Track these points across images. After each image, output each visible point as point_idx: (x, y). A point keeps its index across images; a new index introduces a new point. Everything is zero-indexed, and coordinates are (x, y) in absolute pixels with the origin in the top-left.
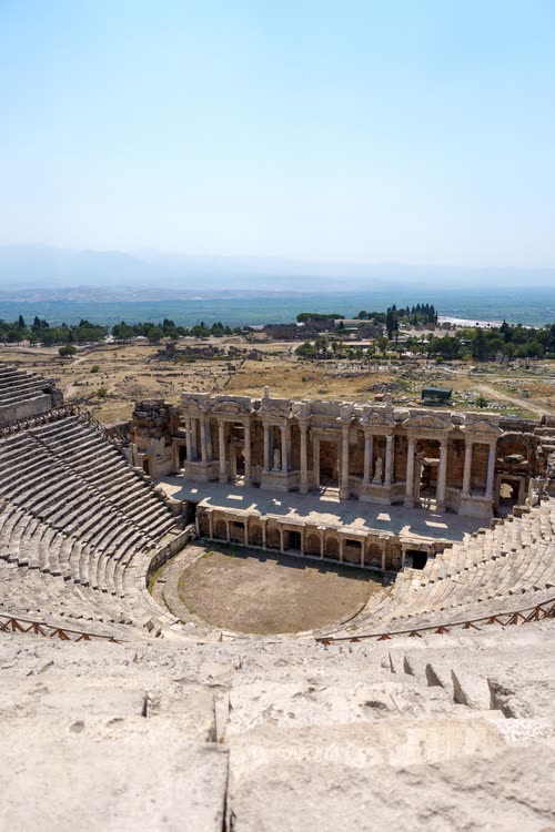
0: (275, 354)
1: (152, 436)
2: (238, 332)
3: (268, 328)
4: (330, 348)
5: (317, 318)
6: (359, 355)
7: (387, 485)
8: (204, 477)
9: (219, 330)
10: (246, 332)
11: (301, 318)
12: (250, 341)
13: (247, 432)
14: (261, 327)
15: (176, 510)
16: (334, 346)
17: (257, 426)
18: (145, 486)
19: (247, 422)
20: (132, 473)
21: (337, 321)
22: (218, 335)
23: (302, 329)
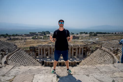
0: (28, 39)
1: (33, 52)
2: (20, 35)
3: (25, 35)
4: (37, 37)
5: (33, 33)
6: (42, 38)
7: (70, 55)
8: (42, 57)
9: (17, 35)
10: (21, 35)
11: (30, 33)
12: (23, 37)
13: (49, 50)
14: (24, 35)
15: (41, 63)
16: (38, 37)
17: (51, 49)
18: (35, 60)
19: (49, 48)
20: (32, 58)
21: (36, 33)
22: (17, 36)
23: (31, 35)
